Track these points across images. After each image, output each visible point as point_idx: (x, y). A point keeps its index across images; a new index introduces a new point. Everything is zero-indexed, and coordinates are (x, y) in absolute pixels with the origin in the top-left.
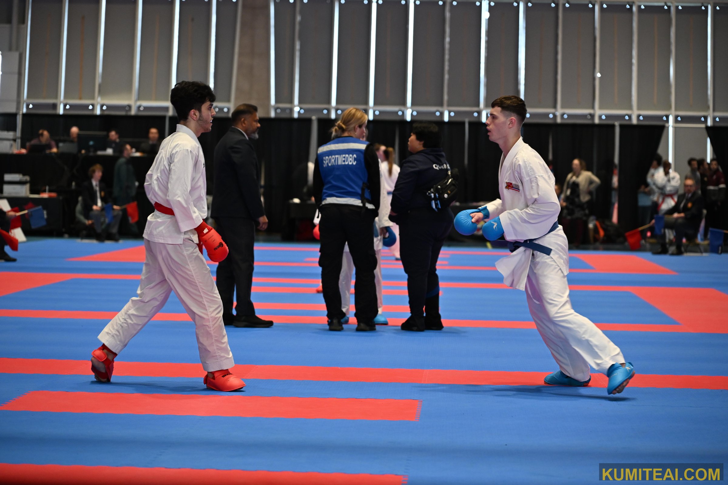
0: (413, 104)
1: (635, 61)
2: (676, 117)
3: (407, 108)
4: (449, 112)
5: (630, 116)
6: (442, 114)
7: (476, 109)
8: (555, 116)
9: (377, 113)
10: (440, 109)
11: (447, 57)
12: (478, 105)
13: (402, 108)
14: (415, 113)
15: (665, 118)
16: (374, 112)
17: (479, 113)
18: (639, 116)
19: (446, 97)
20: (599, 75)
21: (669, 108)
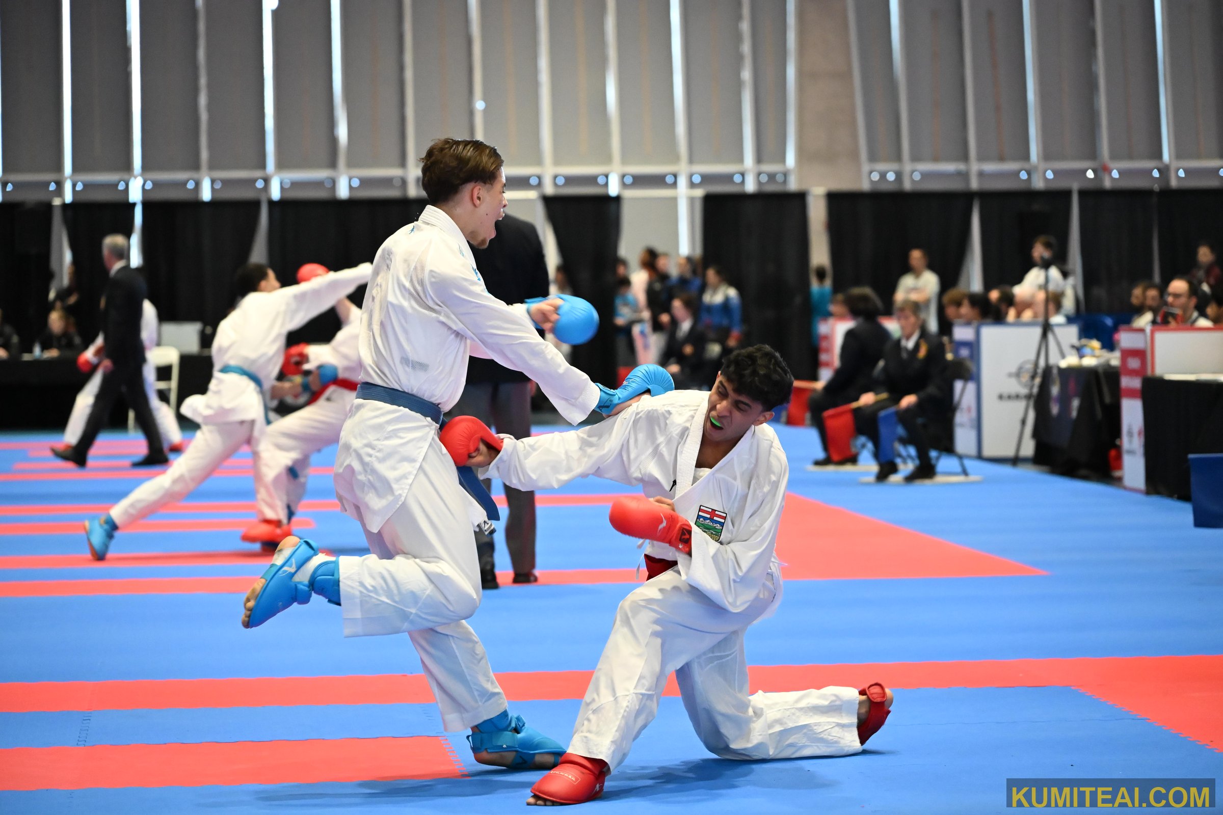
0: (145, 167)
1: (544, 77)
2: (623, 176)
3: (135, 177)
4: (213, 182)
5: (539, 178)
6: (198, 184)
7: (257, 174)
8: (404, 182)
9: (79, 187)
10: (195, 175)
11: (203, 81)
12: (262, 165)
13: (126, 177)
14: (149, 186)
15: (601, 180)
16: (74, 186)
17: (267, 181)
18: (555, 177)
19: (204, 155)
20: (480, 105)
21: (607, 159)
